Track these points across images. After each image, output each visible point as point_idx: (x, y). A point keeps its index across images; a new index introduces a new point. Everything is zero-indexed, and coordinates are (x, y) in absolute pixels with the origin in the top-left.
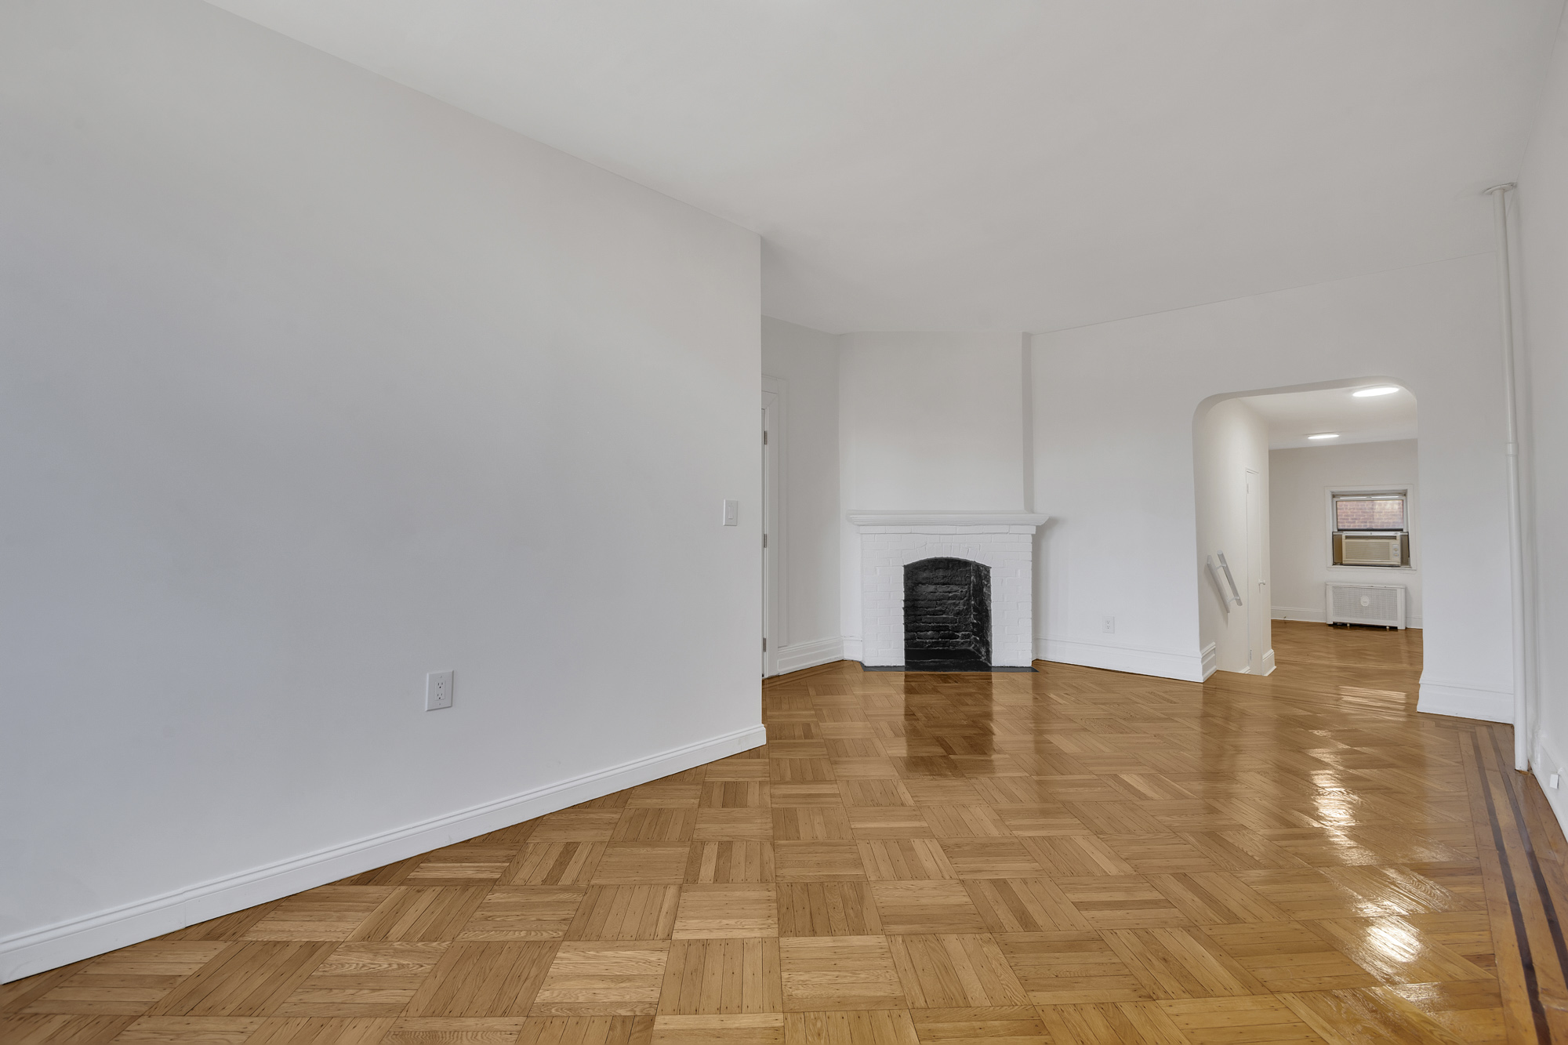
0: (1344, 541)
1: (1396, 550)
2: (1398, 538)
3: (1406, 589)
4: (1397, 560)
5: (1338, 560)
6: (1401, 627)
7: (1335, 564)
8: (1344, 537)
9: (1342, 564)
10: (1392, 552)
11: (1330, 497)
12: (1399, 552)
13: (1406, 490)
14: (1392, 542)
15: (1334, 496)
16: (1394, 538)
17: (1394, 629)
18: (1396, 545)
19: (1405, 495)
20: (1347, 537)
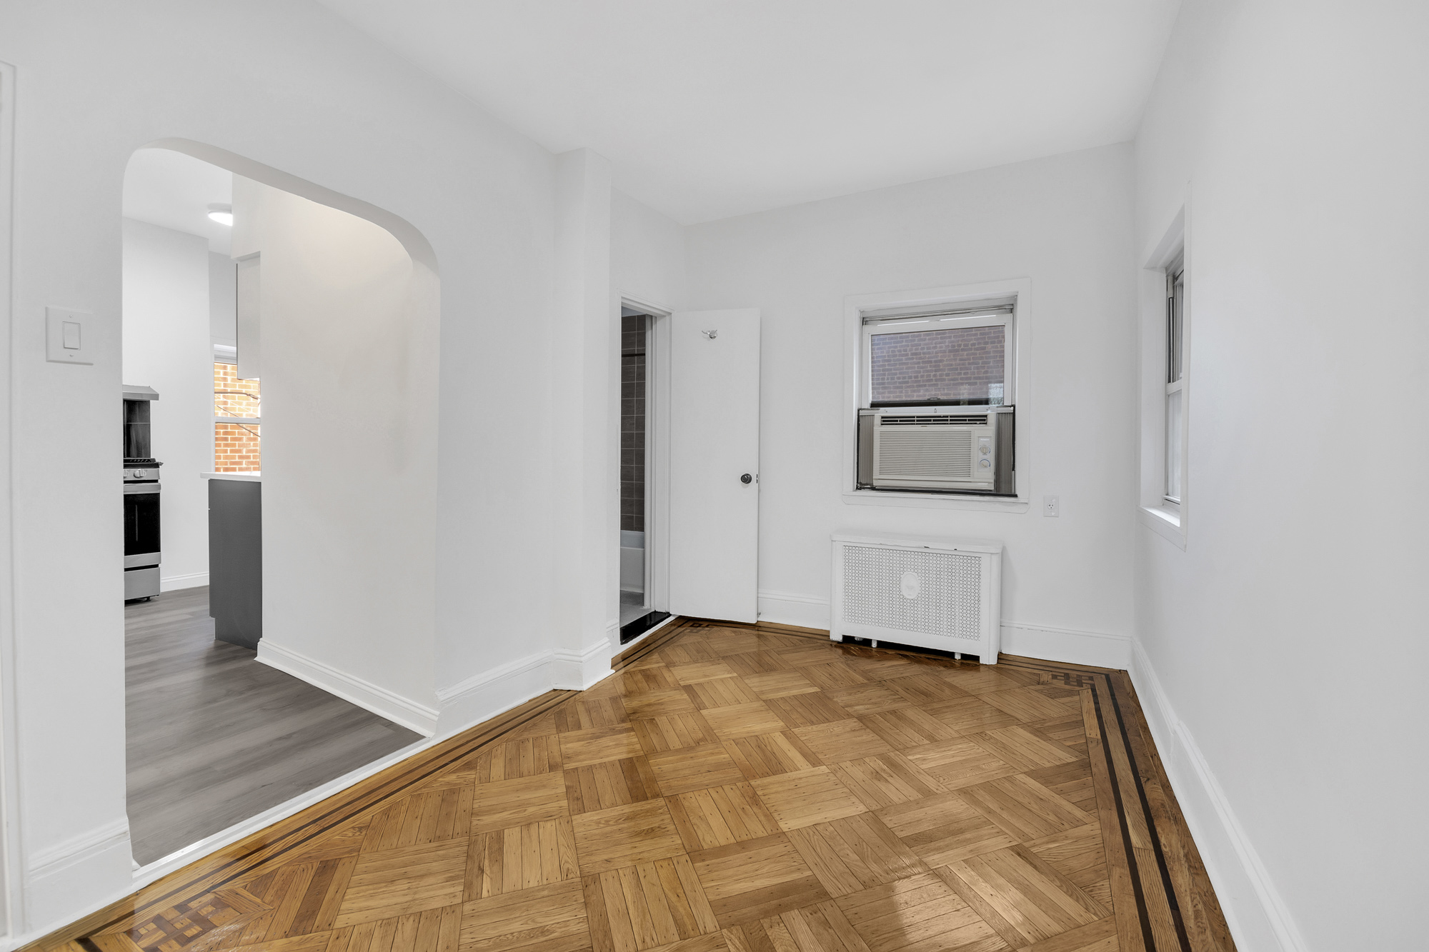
0: (878, 429)
1: (984, 450)
2: (992, 420)
3: (1003, 555)
4: (985, 479)
5: (864, 483)
6: (988, 658)
7: (860, 486)
8: (877, 421)
9: (873, 489)
10: (977, 456)
11: (857, 322)
12: (991, 457)
13: (1015, 298)
14: (976, 429)
15: (865, 321)
16: (982, 419)
17: (971, 661)
18: (984, 436)
19: (1011, 311)
20: (887, 421)
